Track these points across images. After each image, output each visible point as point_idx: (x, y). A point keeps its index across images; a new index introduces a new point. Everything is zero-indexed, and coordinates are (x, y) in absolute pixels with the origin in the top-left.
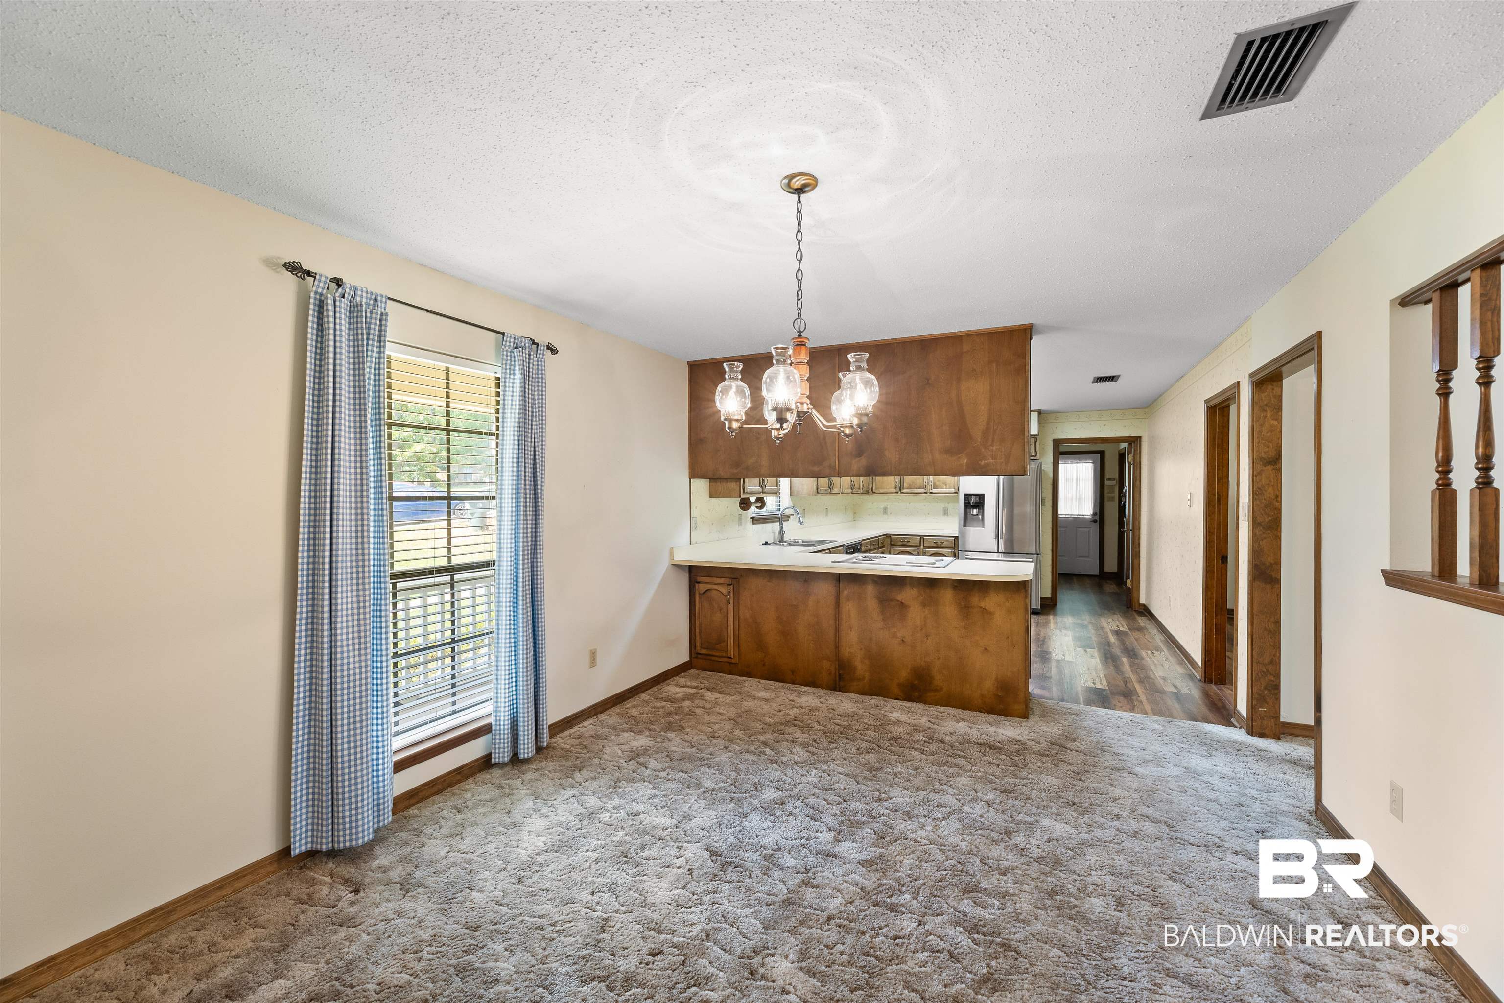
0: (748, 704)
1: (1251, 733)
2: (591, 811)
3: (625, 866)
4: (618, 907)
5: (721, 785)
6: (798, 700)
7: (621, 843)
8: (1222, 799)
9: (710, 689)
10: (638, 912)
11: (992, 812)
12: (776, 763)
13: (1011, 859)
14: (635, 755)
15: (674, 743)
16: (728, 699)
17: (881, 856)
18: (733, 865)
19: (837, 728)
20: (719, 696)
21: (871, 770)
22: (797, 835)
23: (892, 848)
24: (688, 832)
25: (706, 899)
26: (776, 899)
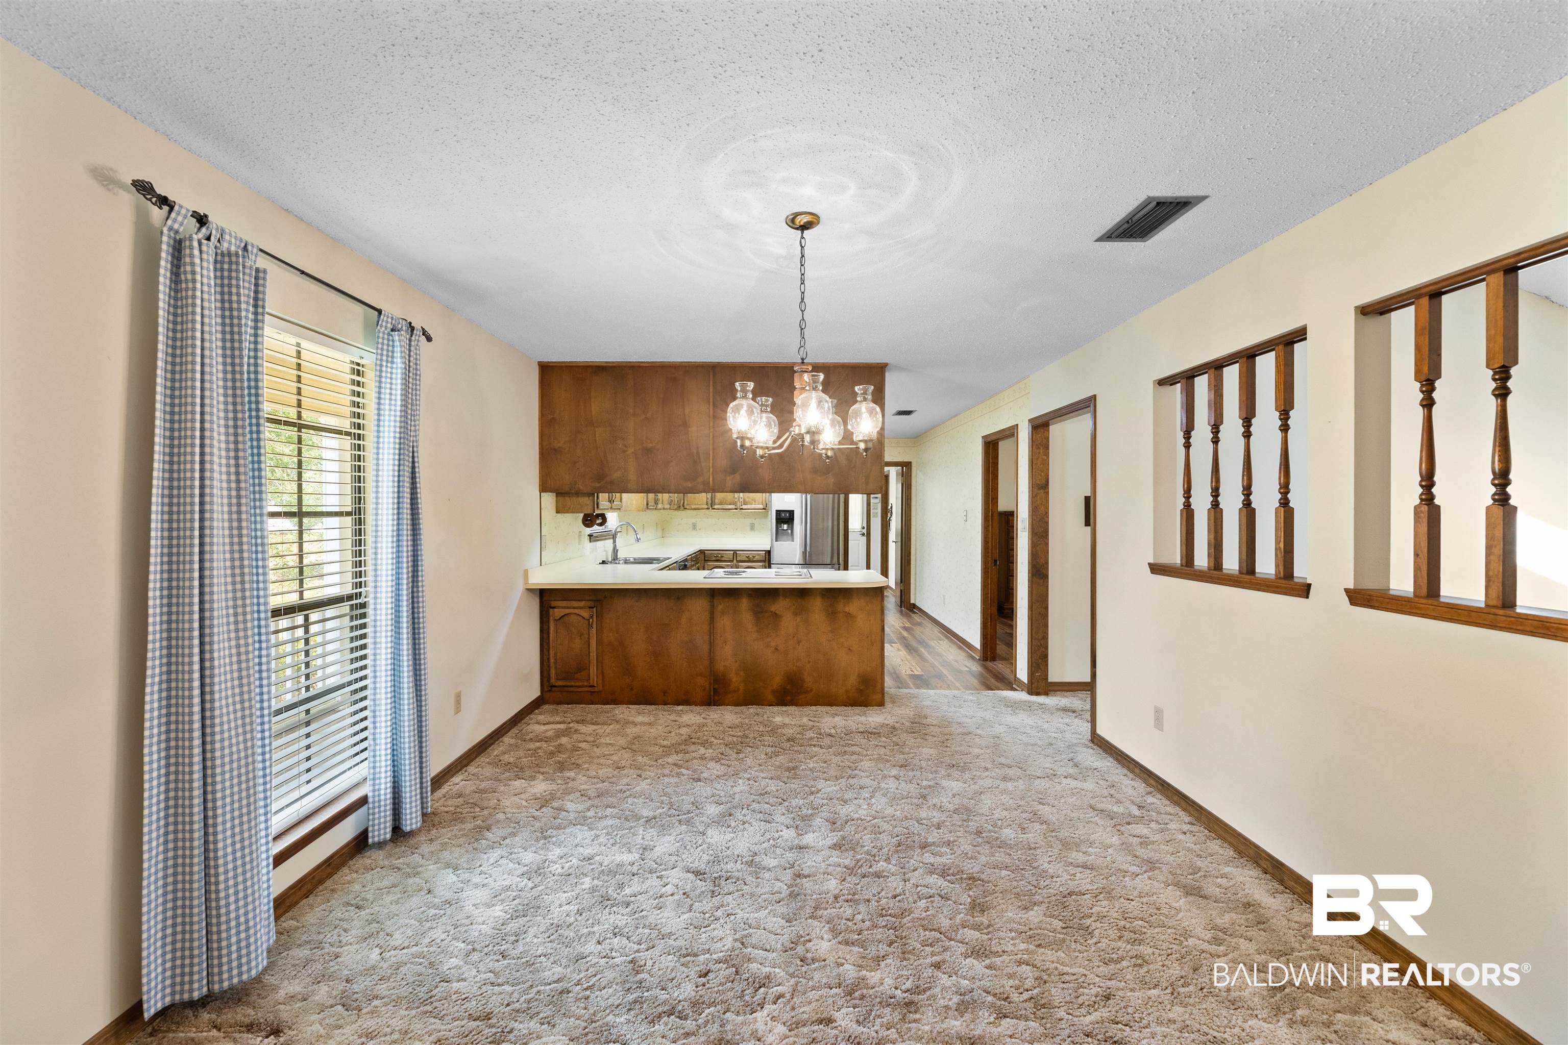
0: (631, 731)
1: (1031, 693)
2: (535, 867)
3: (615, 908)
4: (636, 947)
5: (660, 811)
6: (681, 720)
7: (593, 890)
8: (1039, 743)
9: (582, 722)
10: (661, 945)
11: (903, 785)
12: (699, 780)
13: (937, 816)
14: (544, 802)
15: (578, 782)
16: (608, 729)
17: (843, 838)
18: (724, 879)
19: (735, 739)
20: (595, 727)
21: (789, 769)
22: (762, 839)
23: (847, 828)
24: (658, 860)
25: (719, 913)
26: (781, 896)
